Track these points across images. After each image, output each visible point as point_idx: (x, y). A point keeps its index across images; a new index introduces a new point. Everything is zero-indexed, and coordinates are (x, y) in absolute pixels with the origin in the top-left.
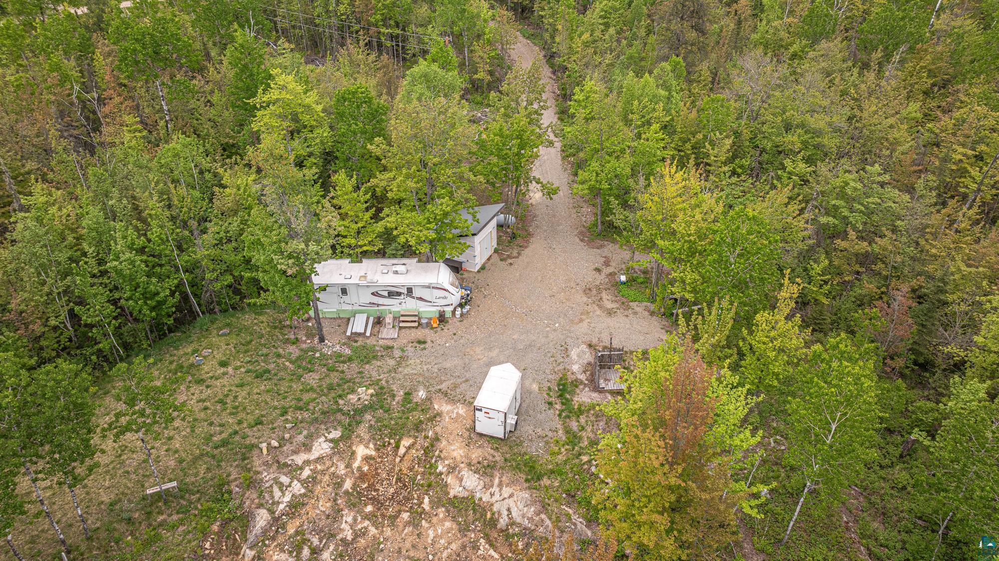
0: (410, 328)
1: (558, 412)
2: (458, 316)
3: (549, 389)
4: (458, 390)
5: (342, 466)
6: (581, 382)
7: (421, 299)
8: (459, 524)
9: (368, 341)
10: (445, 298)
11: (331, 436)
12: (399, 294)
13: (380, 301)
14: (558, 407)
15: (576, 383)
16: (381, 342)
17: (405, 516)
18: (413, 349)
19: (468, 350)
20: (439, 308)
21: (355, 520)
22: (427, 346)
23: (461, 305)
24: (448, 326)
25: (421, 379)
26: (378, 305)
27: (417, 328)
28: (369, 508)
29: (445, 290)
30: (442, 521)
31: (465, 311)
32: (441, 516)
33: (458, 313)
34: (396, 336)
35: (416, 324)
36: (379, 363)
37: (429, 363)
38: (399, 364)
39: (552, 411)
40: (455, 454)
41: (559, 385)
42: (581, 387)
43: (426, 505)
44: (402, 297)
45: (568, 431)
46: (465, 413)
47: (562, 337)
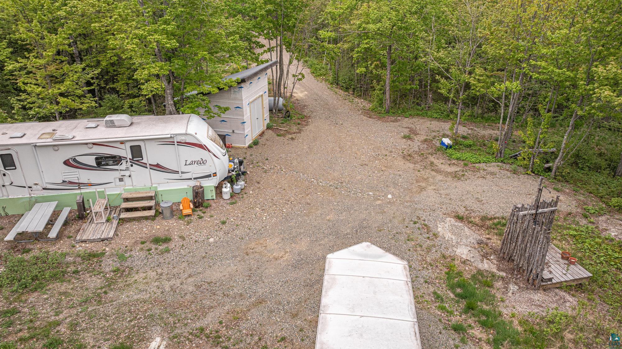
0: (139, 219)
2: (226, 196)
4: (244, 326)
6: (493, 277)
7: (158, 167)
9: (53, 249)
10: (202, 162)
12: (117, 160)
13: (84, 176)
15: (484, 280)
16: (80, 248)
18: (143, 254)
19: (253, 245)
20: (193, 183)
22: (172, 245)
23: (231, 180)
24: (209, 212)
25: (157, 311)
26: (80, 185)
27: (153, 218)
29: (201, 146)
31: (237, 187)
33: (227, 189)
34: (111, 234)
35: (152, 213)
36: (64, 287)
37: (176, 276)
38: (110, 284)
42: (499, 285)
44: (124, 166)
47: (408, 211)
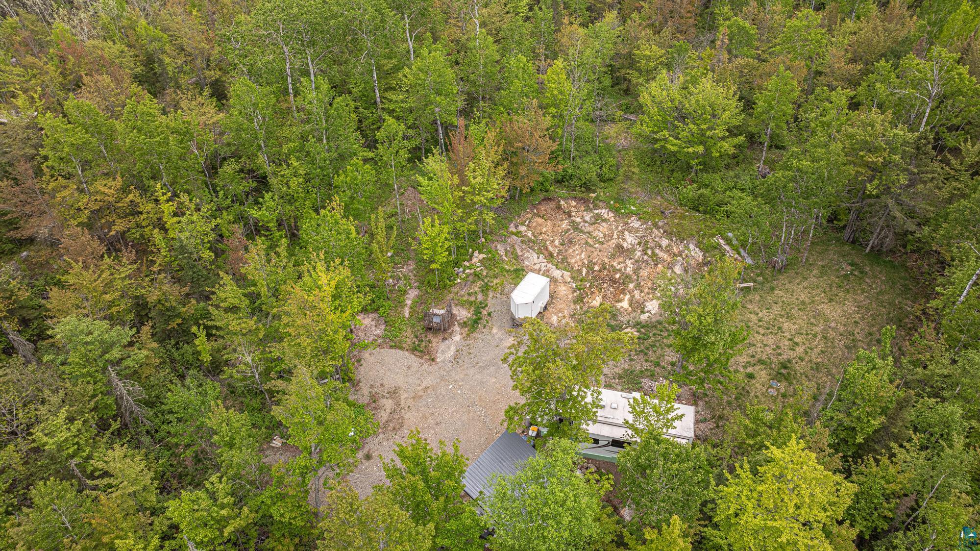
1: (487, 308)
3: (485, 327)
5: (637, 296)
6: (459, 324)
8: (567, 262)
11: (647, 315)
14: (485, 312)
15: (464, 325)
17: (597, 268)
21: (625, 269)
28: (617, 276)
30: (576, 262)
32: (576, 265)
39: (490, 310)
40: (564, 288)
41: (477, 328)
42: (461, 321)
43: (584, 271)
45: (487, 295)
46: (552, 317)
